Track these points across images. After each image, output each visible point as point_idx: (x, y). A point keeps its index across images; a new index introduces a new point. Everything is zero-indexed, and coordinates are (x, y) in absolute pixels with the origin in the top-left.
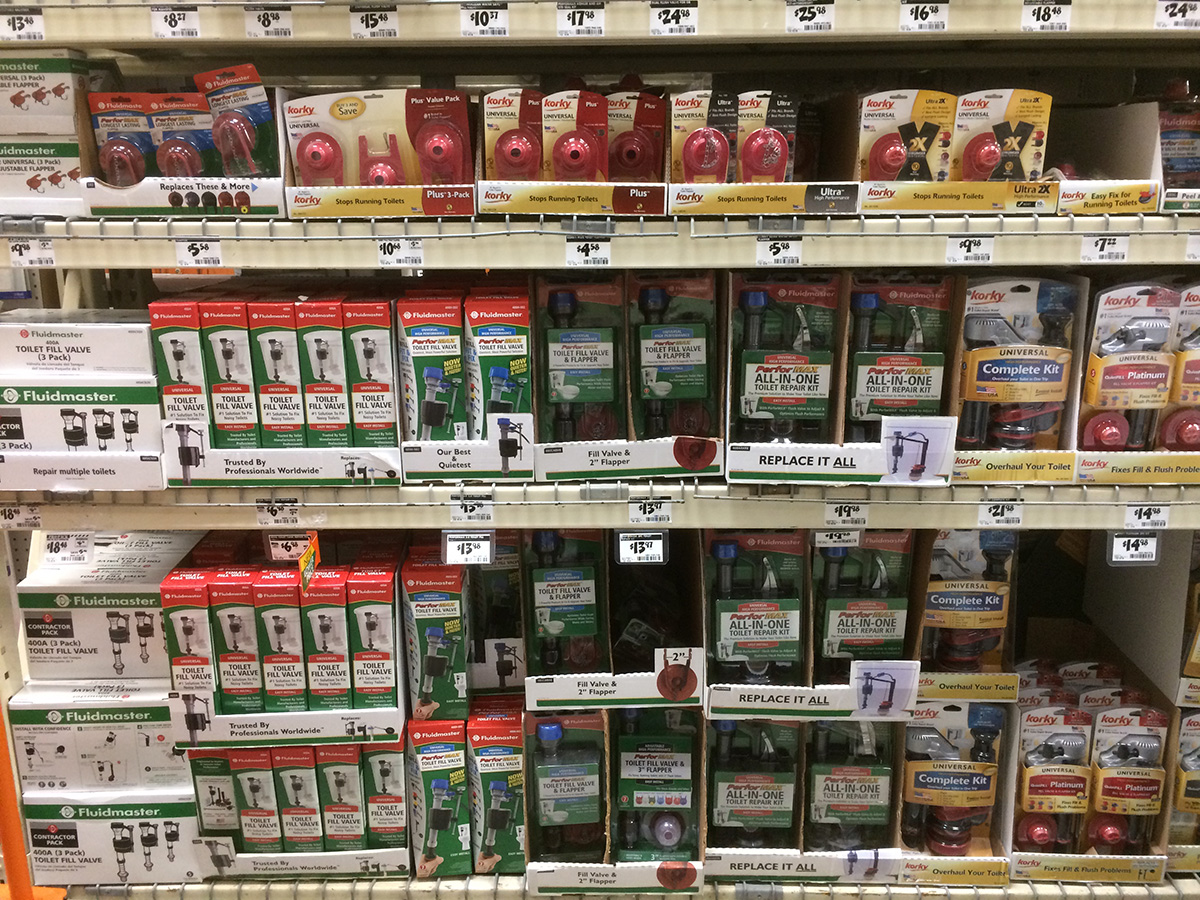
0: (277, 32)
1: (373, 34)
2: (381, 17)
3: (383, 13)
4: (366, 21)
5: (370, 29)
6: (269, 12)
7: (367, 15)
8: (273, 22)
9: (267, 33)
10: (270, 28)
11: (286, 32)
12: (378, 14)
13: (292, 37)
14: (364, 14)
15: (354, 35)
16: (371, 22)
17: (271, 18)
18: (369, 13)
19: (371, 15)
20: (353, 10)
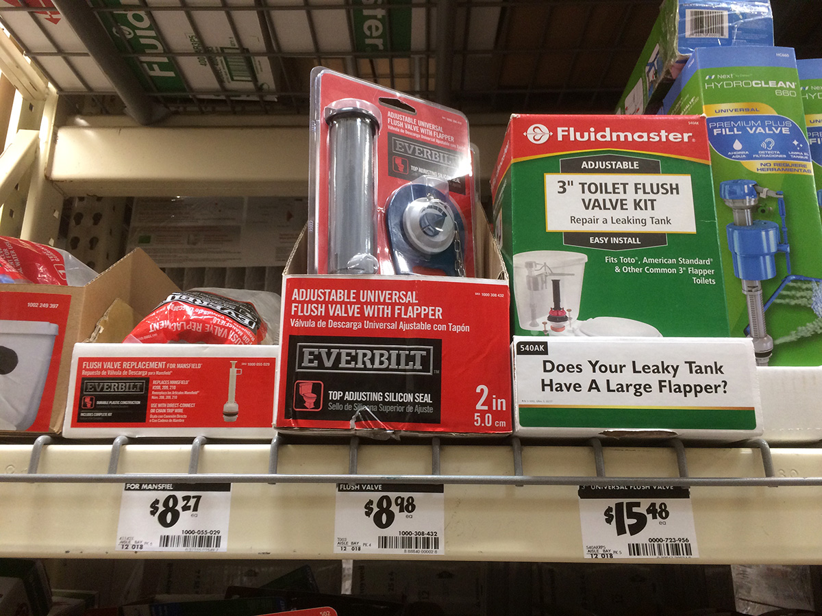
0: (407, 540)
1: (635, 549)
2: (652, 510)
3: (658, 501)
4: (616, 517)
5: (628, 538)
6: (393, 495)
7: (619, 506)
8: (400, 517)
9: (384, 542)
10: (392, 531)
11: (429, 541)
12: (645, 503)
13: (442, 552)
14: (612, 502)
15: (590, 550)
16: (628, 522)
17: (395, 509)
18: (625, 501)
19: (630, 506)
20: (587, 492)
